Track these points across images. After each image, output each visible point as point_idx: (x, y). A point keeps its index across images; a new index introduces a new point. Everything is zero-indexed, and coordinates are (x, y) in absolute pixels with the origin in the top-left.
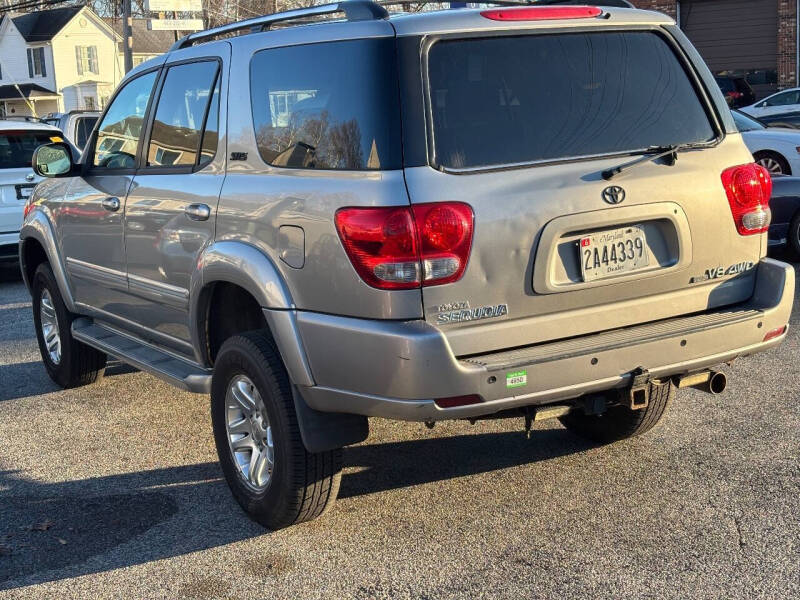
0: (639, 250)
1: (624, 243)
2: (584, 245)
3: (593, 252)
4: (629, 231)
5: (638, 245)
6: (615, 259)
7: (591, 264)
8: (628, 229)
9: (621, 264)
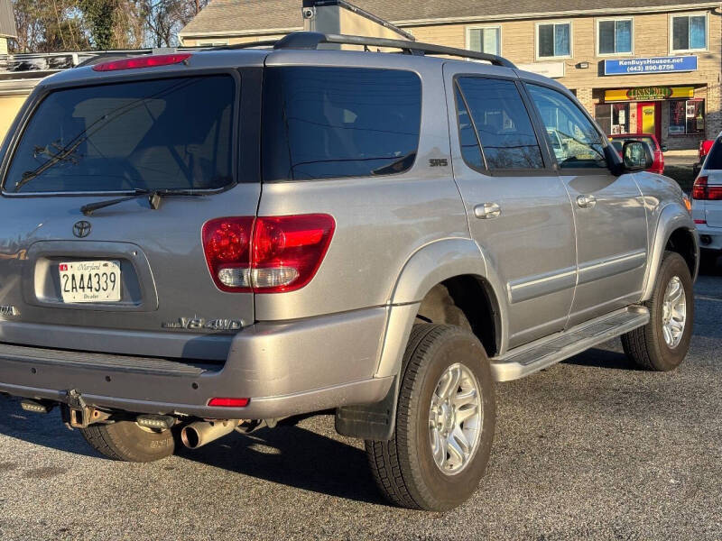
0: (112, 284)
1: (101, 275)
2: (62, 269)
3: (70, 278)
4: (105, 265)
5: (113, 279)
6: (91, 288)
7: (69, 287)
8: (106, 262)
9: (96, 293)
